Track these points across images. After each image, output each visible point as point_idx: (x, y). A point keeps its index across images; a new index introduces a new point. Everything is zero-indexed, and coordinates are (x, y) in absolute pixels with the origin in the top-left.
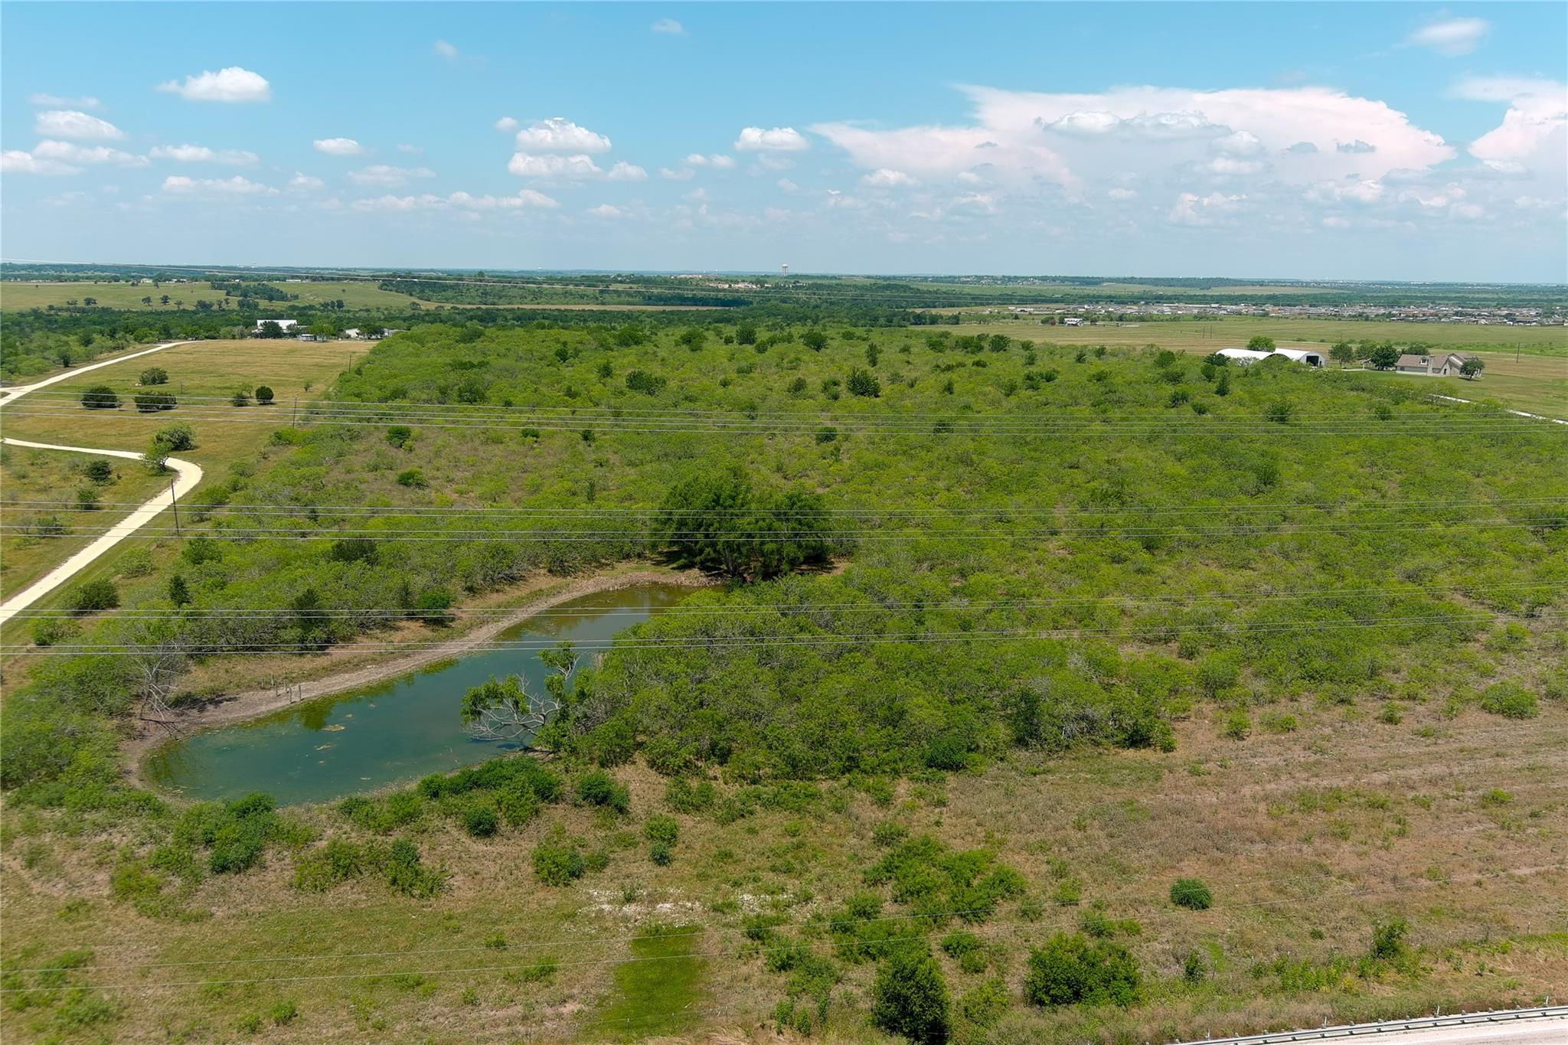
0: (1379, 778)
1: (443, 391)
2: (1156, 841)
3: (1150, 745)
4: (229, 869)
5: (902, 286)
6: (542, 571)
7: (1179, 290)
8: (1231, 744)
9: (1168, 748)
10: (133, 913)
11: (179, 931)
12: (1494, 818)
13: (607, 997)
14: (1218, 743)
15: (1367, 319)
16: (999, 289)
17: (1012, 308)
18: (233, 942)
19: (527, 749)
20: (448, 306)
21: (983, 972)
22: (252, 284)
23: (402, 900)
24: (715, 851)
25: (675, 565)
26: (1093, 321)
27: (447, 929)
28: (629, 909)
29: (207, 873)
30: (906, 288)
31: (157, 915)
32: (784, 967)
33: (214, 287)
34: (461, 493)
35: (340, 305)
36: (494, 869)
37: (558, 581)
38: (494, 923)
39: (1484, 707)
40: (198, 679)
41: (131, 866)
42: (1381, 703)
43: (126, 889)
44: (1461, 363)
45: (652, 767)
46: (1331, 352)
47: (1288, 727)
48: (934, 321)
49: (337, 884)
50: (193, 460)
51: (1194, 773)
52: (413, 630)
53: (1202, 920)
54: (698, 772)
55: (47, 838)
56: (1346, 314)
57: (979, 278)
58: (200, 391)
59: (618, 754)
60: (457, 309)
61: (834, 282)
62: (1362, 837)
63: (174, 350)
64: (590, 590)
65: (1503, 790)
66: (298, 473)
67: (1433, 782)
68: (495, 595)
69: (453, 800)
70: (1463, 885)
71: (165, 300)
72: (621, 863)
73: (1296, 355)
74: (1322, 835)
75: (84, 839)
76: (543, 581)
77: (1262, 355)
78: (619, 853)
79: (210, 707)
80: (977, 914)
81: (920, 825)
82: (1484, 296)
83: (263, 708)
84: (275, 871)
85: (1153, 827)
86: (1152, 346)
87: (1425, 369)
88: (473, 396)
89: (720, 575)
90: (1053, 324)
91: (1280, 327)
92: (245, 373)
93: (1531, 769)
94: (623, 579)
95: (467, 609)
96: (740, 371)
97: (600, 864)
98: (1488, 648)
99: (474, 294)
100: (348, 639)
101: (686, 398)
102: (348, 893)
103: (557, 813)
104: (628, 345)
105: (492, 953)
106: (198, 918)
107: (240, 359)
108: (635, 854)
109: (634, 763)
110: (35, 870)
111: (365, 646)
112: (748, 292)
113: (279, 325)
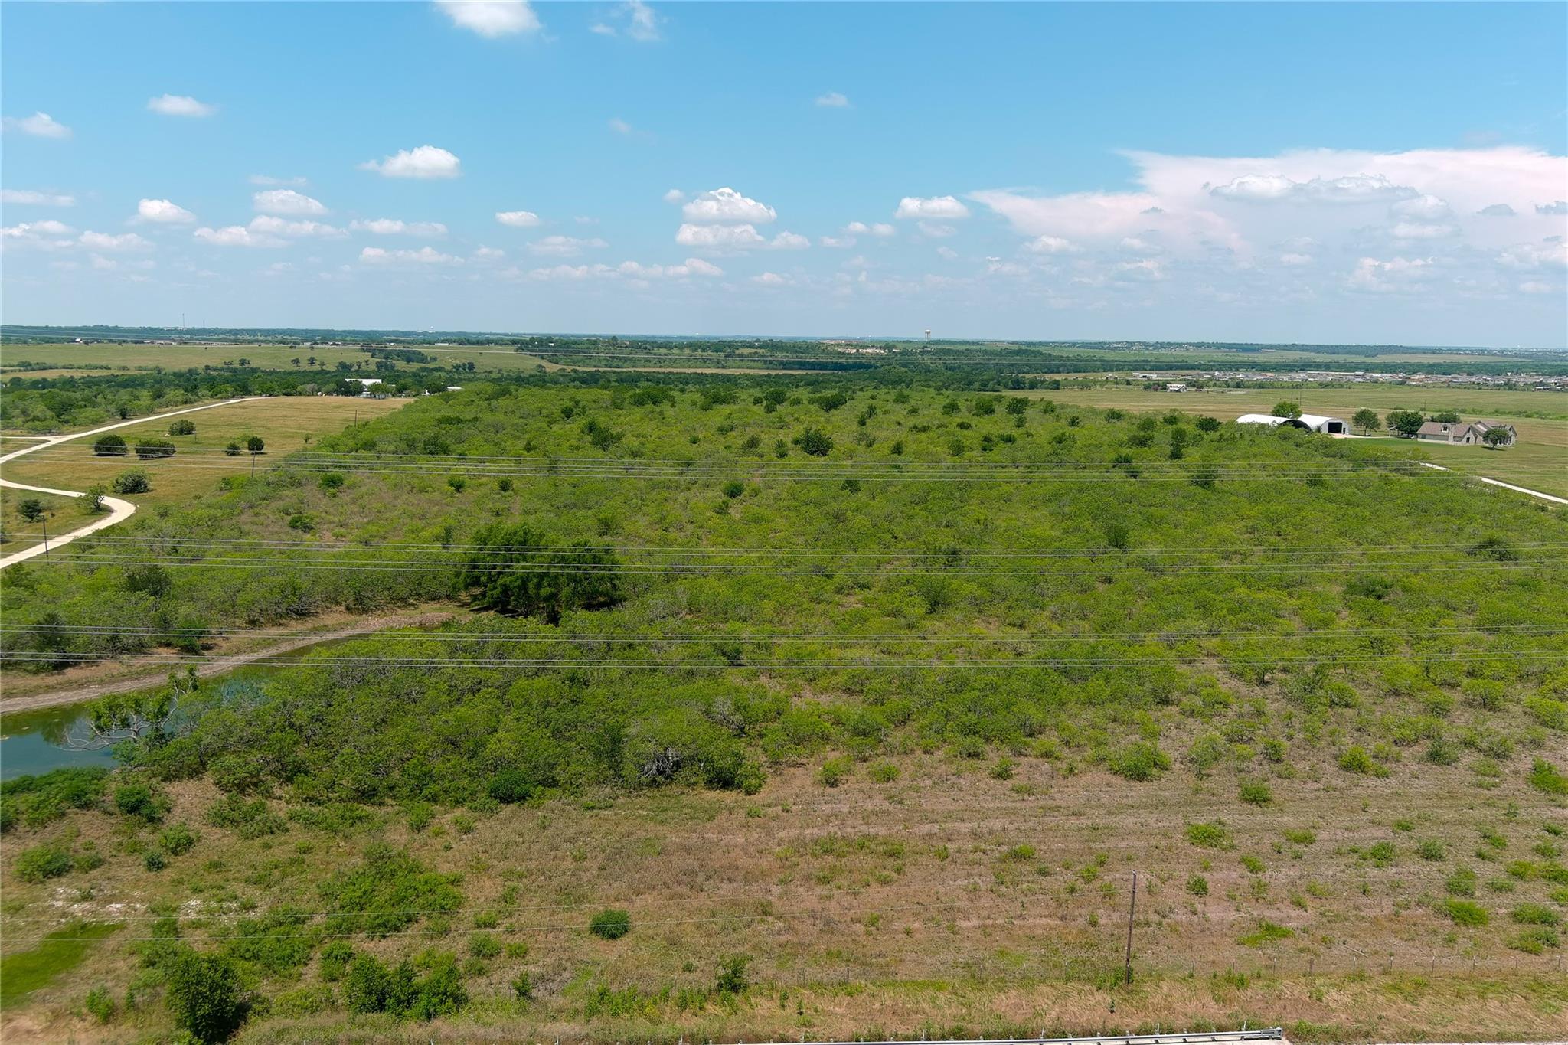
0: (927, 829)
1: (410, 444)
3: (738, 788)
5: (1033, 352)
6: (340, 608)
7: (1341, 358)
9: (752, 791)
20: (570, 369)
22: (396, 346)
30: (1037, 353)
37: (352, 617)
39: (1111, 768)
44: (1486, 431)
45: (217, 784)
47: (890, 777)
48: (1034, 385)
50: (136, 502)
52: (161, 656)
53: (602, 948)
57: (1131, 344)
60: (577, 371)
62: (843, 883)
67: (978, 836)
71: (312, 361)
72: (112, 867)
73: (1319, 421)
74: (807, 878)
78: (120, 858)
87: (1446, 437)
88: (436, 448)
90: (1155, 389)
95: (233, 640)
97: (92, 866)
108: (135, 859)
109: (200, 779)
112: (874, 356)
113: (360, 382)
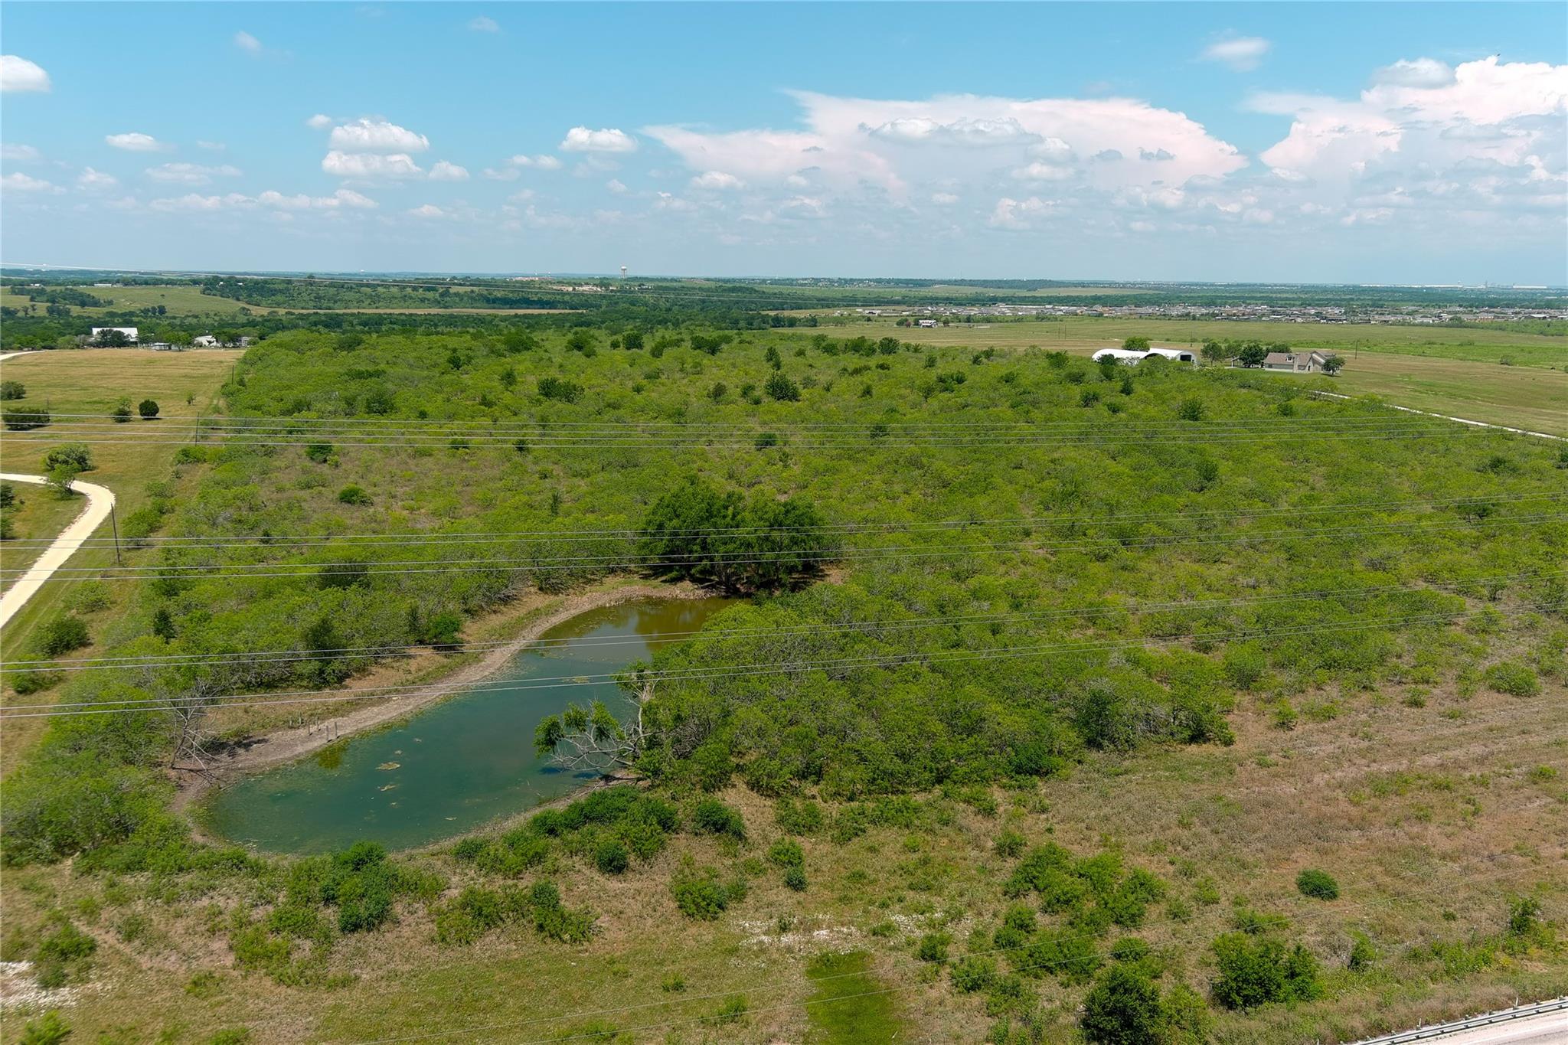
0: (1432, 760)
1: (350, 402)
2: (1259, 834)
3: (1209, 740)
4: (361, 927)
5: (747, 289)
6: (532, 590)
8: (1283, 735)
9: (1228, 742)
10: (268, 983)
11: (329, 1000)
12: (1548, 793)
13: (810, 1033)
14: (1272, 735)
15: (1194, 318)
16: (837, 292)
17: (859, 310)
18: (394, 1006)
19: (607, 778)
20: (282, 311)
21: (1161, 977)
22: (59, 288)
23: (553, 945)
24: (845, 873)
25: (664, 578)
26: (946, 323)
27: (615, 974)
28: (787, 939)
29: (338, 934)
30: (752, 290)
31: (297, 983)
32: (974, 987)
33: (14, 292)
34: (412, 510)
35: (162, 310)
36: (637, 906)
37: (550, 599)
38: (661, 963)
39: (1491, 687)
40: (219, 720)
41: (250, 931)
42: (1399, 688)
43: (251, 956)
44: (1323, 361)
45: (752, 790)
46: (1203, 351)
47: (1329, 715)
48: (792, 322)
49: (480, 935)
50: (100, 481)
51: (1262, 764)
52: (425, 657)
53: (1337, 909)
54: (795, 792)
55: (139, 907)
56: (1174, 313)
57: (817, 281)
58: (68, 406)
59: (718, 780)
60: (293, 314)
61: (679, 284)
62: (1442, 819)
63: (14, 362)
64: (587, 607)
65: (1544, 765)
66: (230, 494)
67: (1481, 761)
68: (493, 617)
69: (573, 836)
70: (1552, 859)
72: (759, 892)
73: (1172, 354)
74: (1407, 819)
75: (182, 906)
76: (539, 601)
77: (1142, 354)
78: (753, 882)
79: (241, 751)
80: (1130, 919)
81: (1033, 831)
82: (1285, 295)
83: (300, 749)
84: (410, 925)
85: (1252, 820)
86: (1034, 347)
87: (1291, 366)
88: (381, 406)
89: (713, 586)
90: (908, 325)
91: (1116, 327)
92: (110, 386)
93: (1557, 743)
94: (616, 595)
95: (472, 632)
96: (648, 377)
97: (739, 894)
98: (1469, 630)
99: (307, 298)
100: (363, 670)
101: (609, 406)
102: (493, 945)
103: (680, 843)
104: (519, 351)
105: (674, 998)
106: (346, 983)
107: (96, 370)
108: (768, 880)
109: (734, 786)
110: (137, 943)
111: (382, 677)
112: (594, 295)
113: (120, 333)
